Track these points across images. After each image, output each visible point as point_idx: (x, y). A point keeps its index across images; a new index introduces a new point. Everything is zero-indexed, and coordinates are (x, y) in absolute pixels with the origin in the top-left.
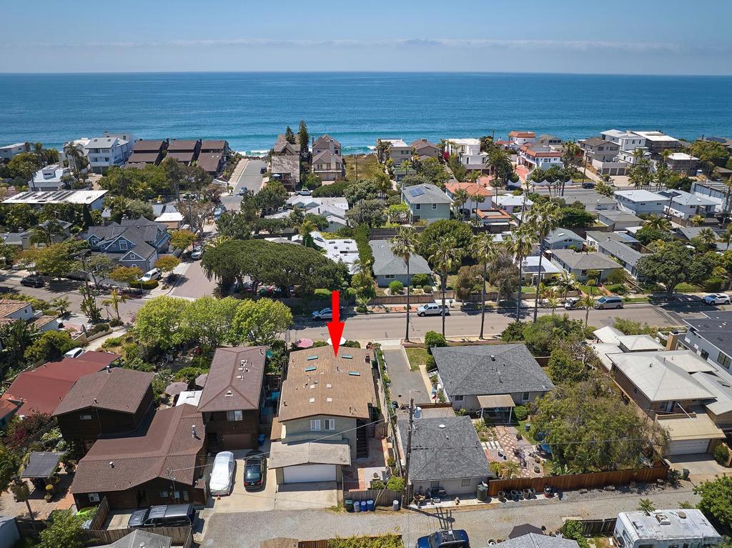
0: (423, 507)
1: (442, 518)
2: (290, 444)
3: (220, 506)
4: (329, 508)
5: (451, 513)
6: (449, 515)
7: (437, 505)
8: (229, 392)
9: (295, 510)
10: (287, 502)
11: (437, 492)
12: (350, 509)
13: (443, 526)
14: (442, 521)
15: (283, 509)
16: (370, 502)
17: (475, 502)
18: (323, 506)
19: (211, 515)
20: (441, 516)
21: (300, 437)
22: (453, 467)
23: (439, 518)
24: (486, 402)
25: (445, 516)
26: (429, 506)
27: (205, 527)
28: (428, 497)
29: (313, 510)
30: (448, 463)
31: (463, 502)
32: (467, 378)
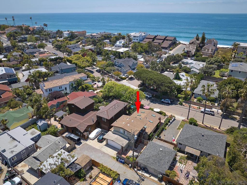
0: (138, 171)
1: (141, 178)
2: (113, 133)
3: (89, 142)
4: (113, 157)
5: (145, 178)
6: (144, 178)
7: (143, 173)
8: (105, 112)
9: (104, 152)
10: (104, 149)
11: (145, 169)
12: (117, 160)
13: (139, 180)
14: (140, 178)
15: (102, 150)
16: (123, 161)
17: (156, 179)
18: (112, 155)
19: (85, 143)
20: (141, 177)
21: (116, 133)
22: (153, 164)
23: (140, 177)
24: (188, 149)
25: (142, 178)
26: (140, 172)
27: (81, 145)
28: (141, 169)
29: (108, 155)
30: (152, 161)
31: (152, 177)
32: (187, 138)
